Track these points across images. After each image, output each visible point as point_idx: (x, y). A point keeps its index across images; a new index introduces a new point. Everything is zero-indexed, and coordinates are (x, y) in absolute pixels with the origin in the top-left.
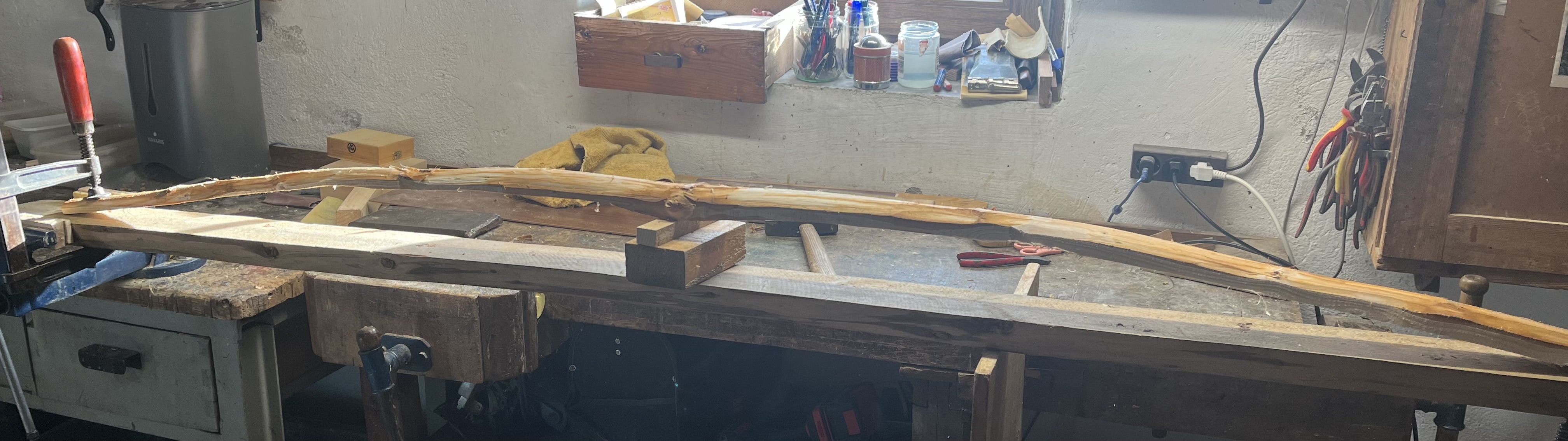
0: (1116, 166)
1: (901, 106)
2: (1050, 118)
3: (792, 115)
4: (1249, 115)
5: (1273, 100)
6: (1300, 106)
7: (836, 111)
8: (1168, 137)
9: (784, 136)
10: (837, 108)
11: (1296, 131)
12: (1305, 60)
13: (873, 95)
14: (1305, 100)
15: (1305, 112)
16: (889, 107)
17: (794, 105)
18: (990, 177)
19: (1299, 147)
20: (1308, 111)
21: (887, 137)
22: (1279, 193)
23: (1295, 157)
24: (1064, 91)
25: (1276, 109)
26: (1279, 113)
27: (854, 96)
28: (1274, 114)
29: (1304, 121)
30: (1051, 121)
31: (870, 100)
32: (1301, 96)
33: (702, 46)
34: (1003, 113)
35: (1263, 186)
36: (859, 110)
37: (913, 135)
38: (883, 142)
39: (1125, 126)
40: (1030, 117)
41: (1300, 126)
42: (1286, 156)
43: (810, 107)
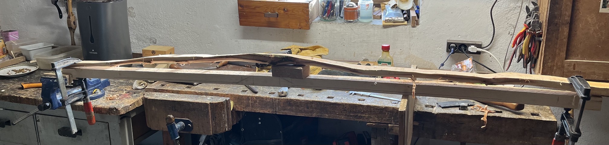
0: (441, 48)
1: (360, 29)
2: (416, 31)
3: (319, 34)
4: (489, 27)
5: (498, 22)
6: (508, 24)
7: (336, 31)
8: (459, 37)
9: (317, 41)
11: (507, 33)
12: (509, 7)
13: (350, 25)
14: (509, 21)
15: (509, 26)
16: (356, 29)
17: (320, 30)
18: (394, 54)
19: (508, 39)
20: (511, 25)
21: (355, 40)
22: (501, 56)
23: (507, 42)
24: (420, 21)
26: (500, 26)
28: (498, 28)
29: (510, 29)
31: (349, 27)
33: (286, 9)
34: (398, 30)
35: (495, 53)
36: (344, 31)
37: (365, 39)
38: (354, 42)
39: (444, 33)
40: (408, 31)
41: (508, 31)
42: (503, 42)
43: (326, 30)
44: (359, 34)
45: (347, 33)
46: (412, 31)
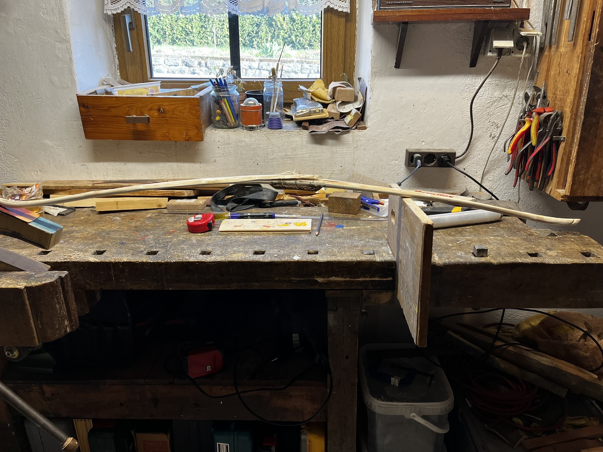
0: (397, 161)
1: (281, 138)
2: (362, 138)
3: (218, 147)
4: (464, 129)
6: (490, 122)
7: (244, 143)
8: (423, 143)
9: (215, 160)
11: (487, 135)
12: (492, 97)
13: (265, 133)
14: (492, 118)
15: (491, 125)
16: (274, 139)
17: (219, 141)
18: (332, 174)
19: (489, 144)
20: (493, 124)
21: (274, 156)
22: (479, 168)
24: (368, 122)
25: (477, 124)
26: (480, 126)
27: (253, 134)
28: (476, 127)
29: (492, 129)
30: (362, 140)
31: (263, 135)
32: (490, 116)
33: (161, 109)
35: (471, 165)
36: (257, 142)
37: (289, 154)
38: (272, 159)
39: (402, 140)
40: (351, 138)
41: (489, 133)
42: (482, 149)
43: (228, 142)
44: (279, 146)
45: (262, 144)
46: (357, 138)
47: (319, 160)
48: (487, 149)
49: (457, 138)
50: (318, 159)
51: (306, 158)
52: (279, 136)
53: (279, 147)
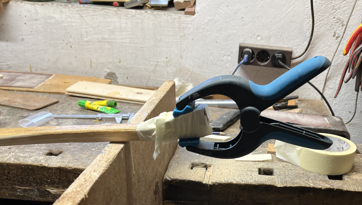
0: (229, 57)
1: (96, 16)
2: (190, 26)
3: (25, 23)
4: (305, 23)
5: (319, 14)
6: (334, 18)
8: (259, 38)
9: (23, 38)
10: (54, 18)
11: (331, 34)
13: (77, 9)
15: (336, 21)
16: (88, 17)
17: (25, 16)
18: (156, 65)
19: (332, 44)
20: (338, 21)
21: (89, 38)
25: (321, 19)
26: (322, 22)
27: (64, 9)
28: (319, 23)
29: (336, 27)
30: (190, 27)
31: (75, 12)
32: (335, 10)
34: (161, 22)
36: (69, 19)
37: (106, 36)
38: (87, 42)
39: (234, 31)
40: (177, 24)
41: (333, 31)
42: (324, 50)
44: (94, 26)
45: (74, 23)
46: (184, 25)
47: (141, 48)
48: (329, 50)
49: (297, 35)
50: (141, 46)
51: (126, 44)
52: (94, 14)
53: (94, 28)
